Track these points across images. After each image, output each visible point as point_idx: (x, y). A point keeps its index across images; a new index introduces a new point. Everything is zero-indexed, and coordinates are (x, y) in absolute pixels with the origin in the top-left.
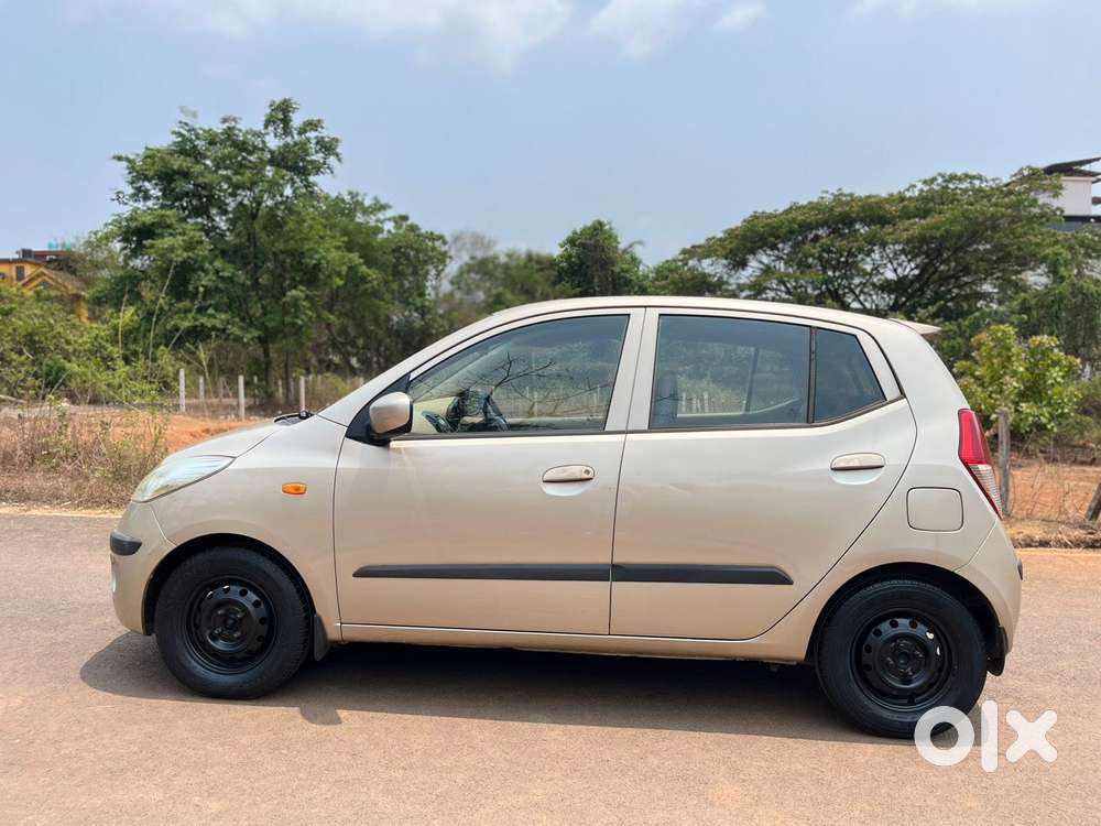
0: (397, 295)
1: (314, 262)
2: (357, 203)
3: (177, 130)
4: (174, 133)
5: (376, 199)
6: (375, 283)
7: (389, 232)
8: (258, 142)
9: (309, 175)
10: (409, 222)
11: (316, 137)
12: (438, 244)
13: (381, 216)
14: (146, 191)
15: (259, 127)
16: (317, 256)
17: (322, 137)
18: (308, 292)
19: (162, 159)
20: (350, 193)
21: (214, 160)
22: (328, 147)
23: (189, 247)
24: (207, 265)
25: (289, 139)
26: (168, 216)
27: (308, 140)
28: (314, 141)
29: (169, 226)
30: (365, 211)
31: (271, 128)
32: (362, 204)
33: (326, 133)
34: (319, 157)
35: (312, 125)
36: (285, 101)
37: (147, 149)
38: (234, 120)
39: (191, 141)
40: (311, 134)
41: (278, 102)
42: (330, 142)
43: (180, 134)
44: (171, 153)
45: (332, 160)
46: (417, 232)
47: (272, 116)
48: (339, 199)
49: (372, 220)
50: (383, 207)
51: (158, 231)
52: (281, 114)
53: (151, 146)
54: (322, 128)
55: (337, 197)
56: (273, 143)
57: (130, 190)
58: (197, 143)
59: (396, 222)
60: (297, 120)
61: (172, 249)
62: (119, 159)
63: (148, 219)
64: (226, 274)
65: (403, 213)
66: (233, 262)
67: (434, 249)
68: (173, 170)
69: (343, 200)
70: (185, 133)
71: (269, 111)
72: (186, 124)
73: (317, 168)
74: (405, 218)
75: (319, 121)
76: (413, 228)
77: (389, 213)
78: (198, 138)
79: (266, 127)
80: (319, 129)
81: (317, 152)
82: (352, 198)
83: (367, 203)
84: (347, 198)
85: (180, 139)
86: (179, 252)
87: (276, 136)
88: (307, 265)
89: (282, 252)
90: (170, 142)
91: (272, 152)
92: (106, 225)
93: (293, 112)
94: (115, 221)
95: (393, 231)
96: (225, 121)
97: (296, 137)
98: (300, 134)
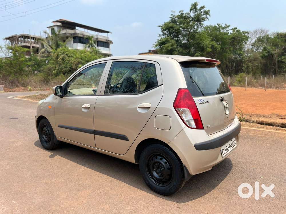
0: (232, 51)
1: (202, 45)
2: (220, 27)
3: (171, 17)
4: (170, 18)
5: (226, 24)
6: (219, 49)
7: (230, 33)
8: (189, 16)
9: (201, 22)
10: (237, 30)
11: (203, 11)
12: (246, 34)
13: (227, 29)
14: (165, 33)
15: (189, 12)
16: (203, 44)
17: (205, 11)
18: (201, 54)
19: (167, 25)
20: (218, 24)
21: (179, 23)
22: (207, 13)
23: (172, 45)
24: (176, 49)
25: (196, 13)
26: (168, 39)
27: (201, 12)
28: (203, 12)
29: (168, 41)
30: (223, 28)
31: (191, 11)
32: (221, 26)
33: (206, 9)
34: (204, 16)
35: (203, 8)
36: (195, 3)
37: (165, 23)
38: (182, 11)
39: (174, 19)
40: (202, 10)
41: (193, 3)
42: (207, 11)
43: (171, 18)
44: (170, 23)
45: (208, 16)
46: (239, 32)
47: (191, 8)
48: (215, 26)
49: (225, 31)
50: (229, 26)
51: (166, 42)
52: (194, 7)
53: (165, 22)
54: (205, 8)
55: (214, 26)
56: (192, 15)
57: (162, 33)
58: (175, 19)
59: (233, 30)
60: (198, 7)
61: (168, 47)
62: (159, 26)
63: (164, 40)
64: (181, 51)
65: (235, 27)
66: (182, 48)
67: (244, 36)
68: (169, 27)
69: (216, 26)
70: (172, 17)
71: (191, 7)
72: (173, 15)
73: (204, 19)
74: (236, 28)
75: (204, 6)
76: (239, 31)
77: (230, 28)
78: (175, 18)
79: (190, 11)
80: (204, 8)
81: (204, 15)
82: (218, 26)
83: (223, 26)
84: (217, 26)
85: (171, 19)
86: (169, 47)
87: (193, 13)
88: (201, 46)
89: (195, 44)
90: (169, 20)
91: (192, 18)
92: (156, 42)
93: (197, 5)
94: (158, 41)
95: (232, 33)
96: (180, 12)
97: (198, 12)
98: (199, 11)
